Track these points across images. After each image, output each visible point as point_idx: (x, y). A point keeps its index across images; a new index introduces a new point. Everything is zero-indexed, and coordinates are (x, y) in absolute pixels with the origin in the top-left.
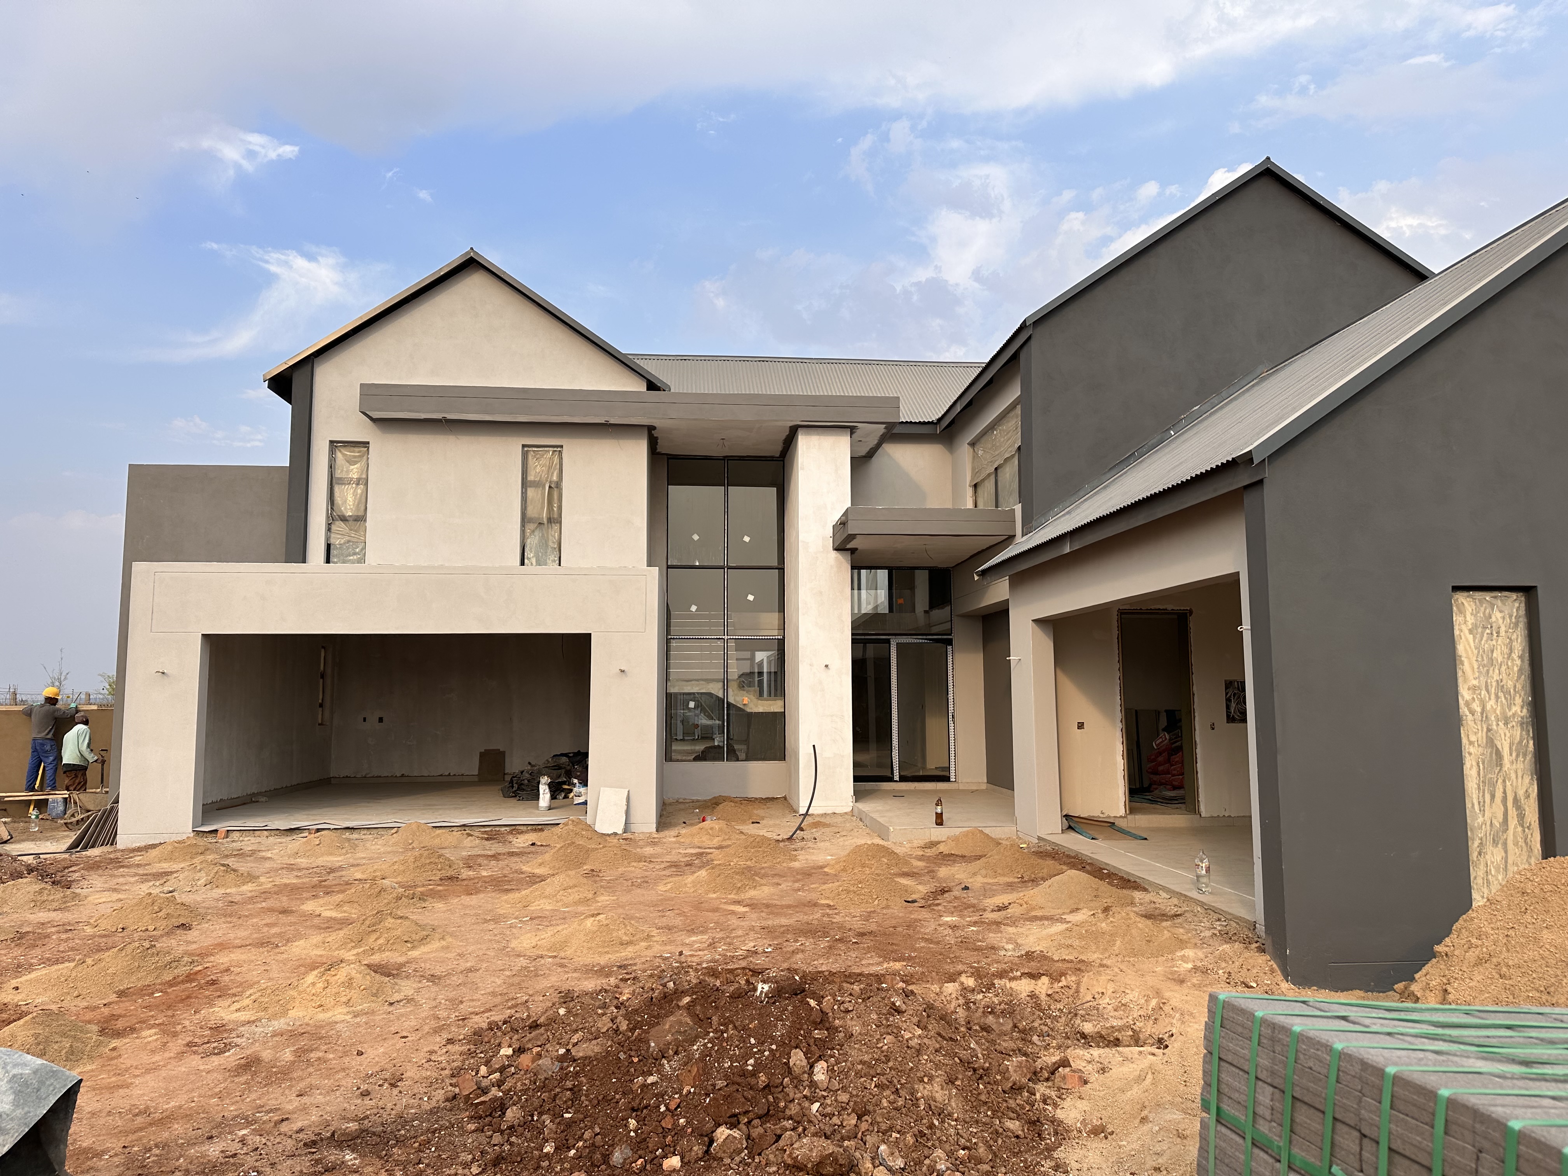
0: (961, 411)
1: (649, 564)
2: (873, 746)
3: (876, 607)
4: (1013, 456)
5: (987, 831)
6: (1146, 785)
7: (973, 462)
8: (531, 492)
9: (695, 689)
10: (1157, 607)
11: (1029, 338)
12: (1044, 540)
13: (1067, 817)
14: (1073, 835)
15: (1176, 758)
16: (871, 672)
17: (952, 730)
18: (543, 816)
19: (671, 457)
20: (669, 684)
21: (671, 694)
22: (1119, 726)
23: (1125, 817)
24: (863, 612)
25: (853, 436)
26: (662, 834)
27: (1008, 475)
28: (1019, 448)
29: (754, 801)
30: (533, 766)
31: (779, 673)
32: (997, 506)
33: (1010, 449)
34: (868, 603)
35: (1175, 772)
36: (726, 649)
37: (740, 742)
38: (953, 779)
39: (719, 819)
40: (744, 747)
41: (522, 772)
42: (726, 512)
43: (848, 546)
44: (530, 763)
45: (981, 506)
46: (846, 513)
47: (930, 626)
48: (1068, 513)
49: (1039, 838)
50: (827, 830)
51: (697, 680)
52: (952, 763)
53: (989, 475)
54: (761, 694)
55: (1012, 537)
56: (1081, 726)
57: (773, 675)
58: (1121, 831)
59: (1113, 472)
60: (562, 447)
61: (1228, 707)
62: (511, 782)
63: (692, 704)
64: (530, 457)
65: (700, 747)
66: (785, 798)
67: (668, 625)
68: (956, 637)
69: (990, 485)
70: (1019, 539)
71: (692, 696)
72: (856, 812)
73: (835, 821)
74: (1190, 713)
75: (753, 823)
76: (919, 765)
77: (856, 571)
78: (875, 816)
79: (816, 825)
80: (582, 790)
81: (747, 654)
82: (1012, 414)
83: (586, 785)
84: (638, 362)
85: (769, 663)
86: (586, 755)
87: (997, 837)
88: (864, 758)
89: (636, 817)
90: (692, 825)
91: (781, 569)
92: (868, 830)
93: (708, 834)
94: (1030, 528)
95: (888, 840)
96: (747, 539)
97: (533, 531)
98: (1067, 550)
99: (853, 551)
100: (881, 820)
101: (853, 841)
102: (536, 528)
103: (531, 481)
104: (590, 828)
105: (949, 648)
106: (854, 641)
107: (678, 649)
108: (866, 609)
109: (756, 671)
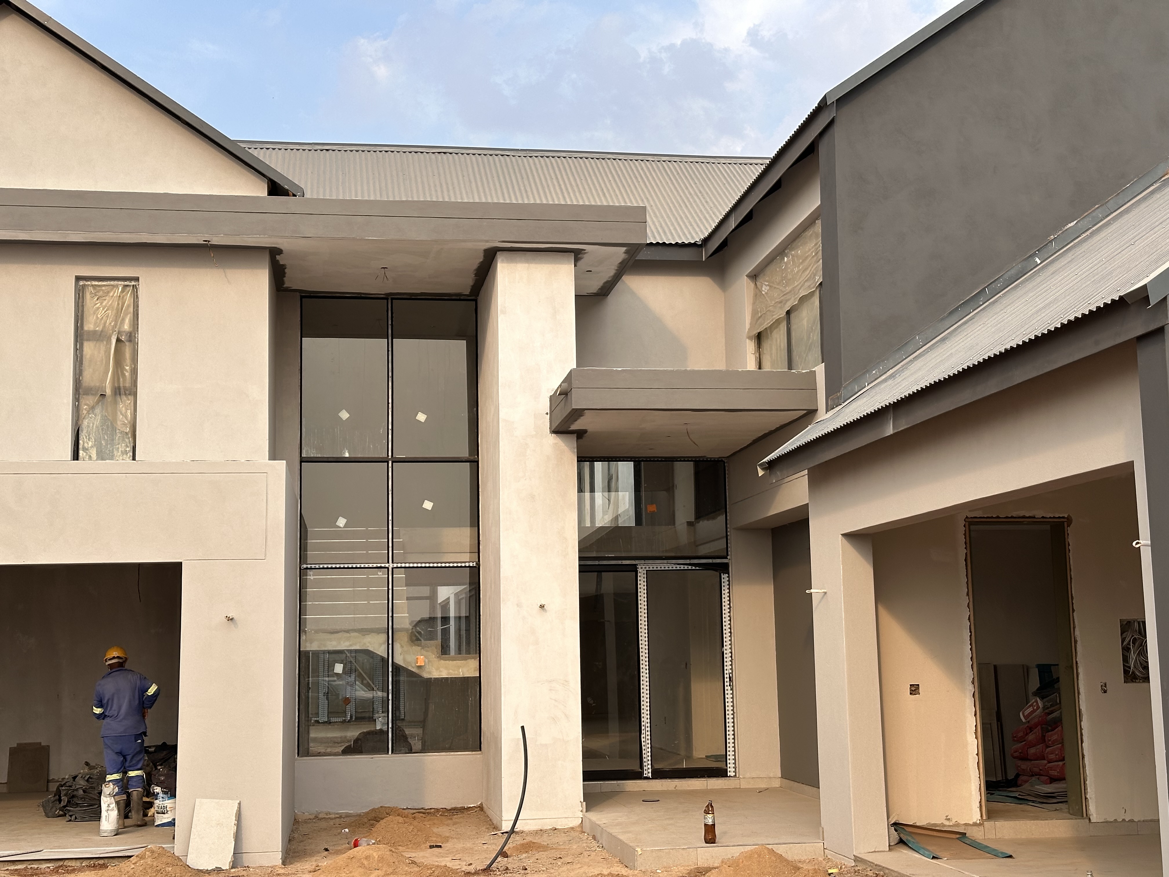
0: (737, 228)
1: (274, 456)
2: (614, 725)
3: (616, 518)
4: (812, 294)
5: (780, 850)
6: (1011, 776)
7: (754, 303)
8: (88, 348)
9: (343, 644)
10: (1022, 513)
11: (831, 123)
12: (856, 416)
13: (897, 826)
14: (905, 853)
15: (1053, 736)
16: (609, 615)
17: (729, 699)
18: (107, 845)
19: (306, 296)
20: (303, 637)
21: (307, 652)
22: (970, 689)
23: (980, 824)
24: (599, 524)
25: (579, 263)
26: (291, 869)
27: (805, 322)
28: (821, 284)
29: (434, 814)
30: (93, 768)
31: (473, 620)
32: (790, 367)
33: (807, 284)
34: (605, 513)
35: (1052, 756)
36: (390, 584)
37: (413, 724)
38: (731, 773)
39: (378, 843)
40: (419, 731)
41: (74, 778)
42: (391, 376)
43: (574, 427)
44: (87, 764)
45: (767, 367)
46: (569, 378)
47: (696, 544)
48: (892, 376)
49: (857, 859)
50: (542, 855)
51: (347, 631)
52: (730, 749)
53: (778, 322)
54: (444, 650)
55: (810, 414)
56: (915, 689)
57: (463, 621)
58: (975, 845)
59: (955, 317)
60: (137, 279)
61: (1125, 659)
62: (58, 793)
63: (339, 668)
64: (88, 296)
65: (353, 733)
66: (481, 808)
67: (303, 548)
68: (732, 560)
69: (779, 338)
70: (822, 415)
71: (337, 655)
72: (587, 826)
73: (556, 840)
74: (1071, 668)
75: (431, 847)
76: (683, 753)
77: (587, 464)
78: (615, 831)
79: (527, 847)
80: (168, 803)
81: (425, 591)
82: (809, 233)
83: (173, 795)
84: (255, 153)
85: (458, 603)
86: (174, 749)
87: (796, 858)
88: (599, 743)
89: (250, 843)
90: (338, 852)
91: (474, 462)
92: (605, 854)
93: (362, 866)
94: (838, 398)
95: (634, 868)
96: (421, 417)
97: (93, 408)
98: (890, 430)
99: (580, 434)
100: (622, 837)
101: (582, 871)
102: (97, 403)
103: (89, 332)
104: (180, 862)
105: (724, 576)
106: (583, 569)
107: (319, 584)
108: (603, 520)
109: (439, 615)
